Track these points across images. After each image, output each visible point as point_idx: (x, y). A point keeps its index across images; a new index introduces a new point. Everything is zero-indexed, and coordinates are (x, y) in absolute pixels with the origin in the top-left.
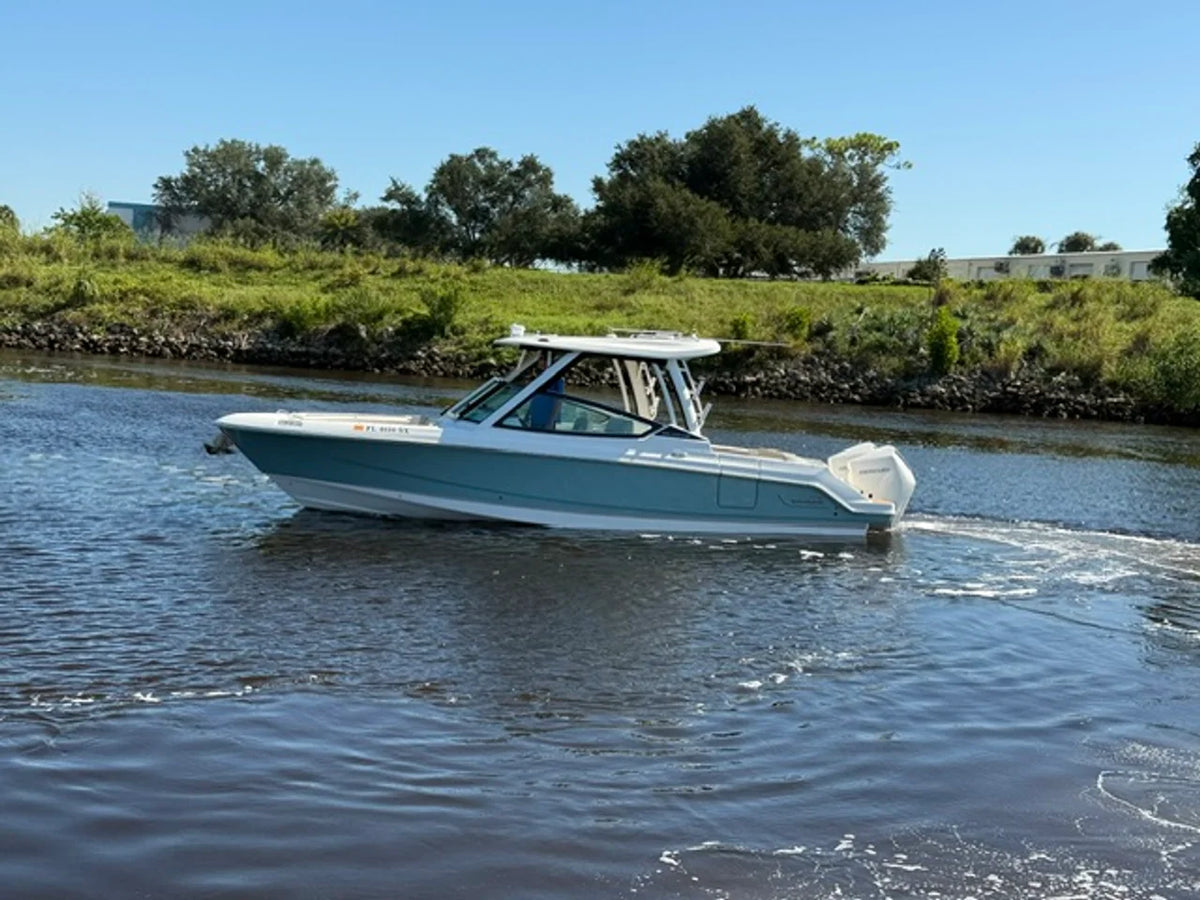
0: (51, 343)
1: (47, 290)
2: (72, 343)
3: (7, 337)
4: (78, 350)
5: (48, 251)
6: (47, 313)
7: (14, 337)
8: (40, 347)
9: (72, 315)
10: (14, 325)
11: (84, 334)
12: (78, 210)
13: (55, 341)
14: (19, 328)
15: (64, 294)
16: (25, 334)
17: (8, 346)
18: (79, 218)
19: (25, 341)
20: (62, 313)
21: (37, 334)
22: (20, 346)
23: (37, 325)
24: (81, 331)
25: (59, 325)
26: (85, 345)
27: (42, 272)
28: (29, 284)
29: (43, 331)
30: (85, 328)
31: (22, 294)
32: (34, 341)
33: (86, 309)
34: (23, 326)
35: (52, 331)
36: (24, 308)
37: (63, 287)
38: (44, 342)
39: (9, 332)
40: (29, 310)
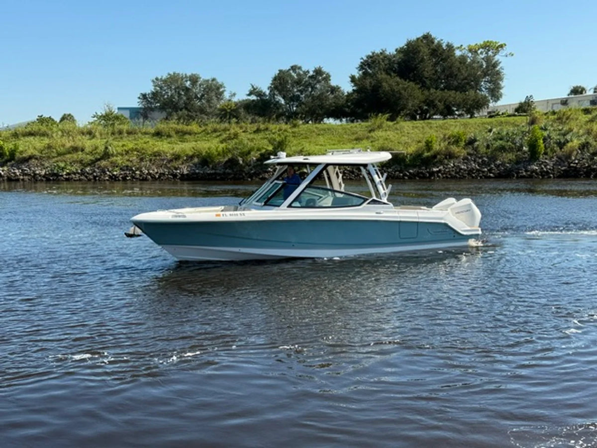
0: (95, 177)
1: (91, 153)
2: (104, 177)
3: (74, 176)
4: (108, 180)
5: (90, 133)
6: (92, 163)
7: (77, 176)
8: (90, 180)
9: (103, 163)
10: (77, 170)
11: (110, 172)
12: (104, 113)
13: (97, 176)
14: (79, 171)
15: (99, 154)
16: (82, 174)
17: (75, 180)
18: (104, 117)
19: (83, 177)
20: (99, 162)
21: (88, 173)
22: (80, 180)
23: (88, 169)
24: (108, 171)
25: (98, 168)
26: (110, 177)
27: (88, 143)
28: (82, 150)
29: (91, 172)
30: (110, 169)
31: (80, 155)
32: (86, 177)
33: (110, 160)
34: (81, 170)
35: (95, 171)
36: (81, 162)
37: (98, 151)
38: (91, 177)
39: (75, 174)
40: (84, 162)
